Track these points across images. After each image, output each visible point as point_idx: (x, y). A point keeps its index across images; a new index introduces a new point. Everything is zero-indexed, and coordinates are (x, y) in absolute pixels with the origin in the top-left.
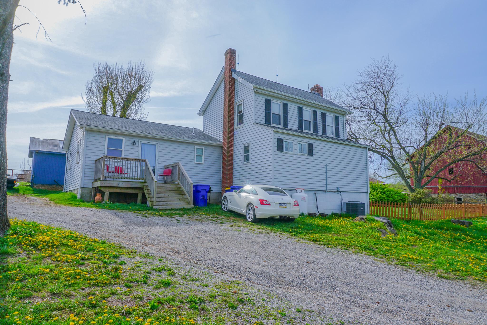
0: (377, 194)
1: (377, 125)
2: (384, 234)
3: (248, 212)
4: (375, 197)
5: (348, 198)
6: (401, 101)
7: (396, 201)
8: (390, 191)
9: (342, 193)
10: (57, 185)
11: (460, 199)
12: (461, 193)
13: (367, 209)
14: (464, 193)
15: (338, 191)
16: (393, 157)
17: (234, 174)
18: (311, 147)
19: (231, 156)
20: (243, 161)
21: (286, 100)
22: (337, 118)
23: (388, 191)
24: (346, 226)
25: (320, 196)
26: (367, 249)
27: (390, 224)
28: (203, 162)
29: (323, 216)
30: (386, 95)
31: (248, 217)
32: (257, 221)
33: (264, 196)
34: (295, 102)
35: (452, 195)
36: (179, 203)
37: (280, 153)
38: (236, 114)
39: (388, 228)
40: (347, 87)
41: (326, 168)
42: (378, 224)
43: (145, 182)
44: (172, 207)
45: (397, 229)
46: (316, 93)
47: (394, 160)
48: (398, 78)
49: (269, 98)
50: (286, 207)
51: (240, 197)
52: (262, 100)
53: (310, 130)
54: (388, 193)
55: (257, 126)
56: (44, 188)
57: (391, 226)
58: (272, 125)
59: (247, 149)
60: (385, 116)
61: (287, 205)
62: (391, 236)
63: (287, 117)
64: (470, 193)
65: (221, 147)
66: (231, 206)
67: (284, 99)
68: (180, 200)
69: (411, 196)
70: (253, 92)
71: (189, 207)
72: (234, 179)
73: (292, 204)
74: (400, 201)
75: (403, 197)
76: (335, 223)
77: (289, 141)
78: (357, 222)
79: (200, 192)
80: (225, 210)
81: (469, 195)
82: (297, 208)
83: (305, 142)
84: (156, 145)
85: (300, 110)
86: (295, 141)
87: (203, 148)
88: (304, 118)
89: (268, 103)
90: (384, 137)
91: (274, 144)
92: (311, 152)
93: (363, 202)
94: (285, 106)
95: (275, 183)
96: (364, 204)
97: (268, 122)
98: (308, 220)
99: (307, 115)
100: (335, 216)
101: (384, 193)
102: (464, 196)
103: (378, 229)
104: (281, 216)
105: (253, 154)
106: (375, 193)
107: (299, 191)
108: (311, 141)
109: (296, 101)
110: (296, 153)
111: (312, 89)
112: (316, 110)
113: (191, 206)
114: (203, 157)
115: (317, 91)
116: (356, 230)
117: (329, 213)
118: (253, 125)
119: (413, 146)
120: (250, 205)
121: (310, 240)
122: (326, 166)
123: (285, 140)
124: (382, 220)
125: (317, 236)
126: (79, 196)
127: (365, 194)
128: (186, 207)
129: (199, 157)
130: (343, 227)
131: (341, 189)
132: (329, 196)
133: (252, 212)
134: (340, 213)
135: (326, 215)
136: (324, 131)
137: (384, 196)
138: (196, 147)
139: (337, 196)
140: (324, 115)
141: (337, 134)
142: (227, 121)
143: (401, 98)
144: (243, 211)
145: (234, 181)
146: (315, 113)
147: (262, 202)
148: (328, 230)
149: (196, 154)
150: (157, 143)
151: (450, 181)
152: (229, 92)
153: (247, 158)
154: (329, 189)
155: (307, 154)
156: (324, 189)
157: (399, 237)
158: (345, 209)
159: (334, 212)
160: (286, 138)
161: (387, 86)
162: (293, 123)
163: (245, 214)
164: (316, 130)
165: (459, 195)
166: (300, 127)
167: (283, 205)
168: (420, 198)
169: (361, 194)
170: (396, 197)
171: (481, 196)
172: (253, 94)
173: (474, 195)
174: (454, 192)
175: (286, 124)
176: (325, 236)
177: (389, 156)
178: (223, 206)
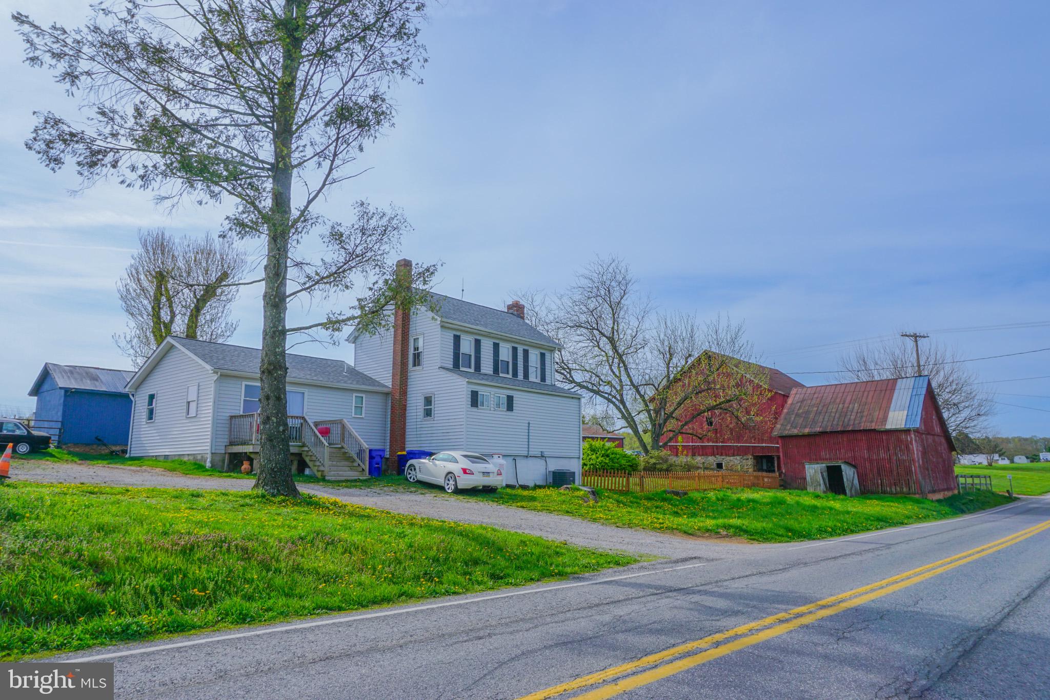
0: (597, 458)
1: (602, 350)
2: (586, 502)
3: (447, 482)
4: (594, 462)
5: (554, 465)
6: (638, 312)
7: (624, 468)
8: (616, 454)
9: (547, 459)
10: (99, 445)
11: (720, 466)
12: (722, 455)
13: (578, 479)
14: (726, 455)
15: (542, 456)
16: (622, 402)
17: (407, 433)
18: (510, 399)
19: (404, 408)
20: (422, 417)
21: (479, 335)
22: (543, 355)
23: (612, 454)
24: (551, 496)
25: (521, 463)
26: (568, 512)
27: (593, 493)
28: (363, 416)
29: (524, 487)
30: (615, 308)
31: (446, 488)
32: (458, 491)
33: (466, 464)
34: (490, 337)
35: (710, 458)
36: (351, 473)
37: (474, 409)
38: (411, 351)
39: (591, 497)
40: (559, 295)
41: (529, 427)
42: (582, 493)
43: (304, 445)
44: (346, 478)
45: (600, 497)
46: (515, 313)
47: (625, 406)
48: (632, 282)
49: (458, 333)
50: (489, 476)
51: (436, 465)
52: (449, 337)
53: (508, 373)
54: (613, 456)
55: (443, 372)
56: (77, 449)
57: (594, 495)
58: (462, 369)
59: (428, 401)
60: (611, 340)
61: (491, 475)
62: (591, 503)
63: (480, 357)
64: (734, 455)
65: (387, 394)
66: (421, 477)
67: (475, 334)
68: (352, 468)
69: (642, 460)
70: (439, 326)
71: (365, 478)
72: (407, 440)
73: (496, 474)
74: (629, 468)
75: (634, 462)
76: (540, 493)
77: (485, 394)
78: (562, 491)
79: (374, 458)
80: (411, 480)
81: (732, 458)
82: (499, 478)
83: (503, 394)
84: (303, 393)
85: (496, 347)
86: (492, 393)
87: (364, 396)
88: (501, 358)
89: (457, 339)
90: (612, 371)
91: (466, 399)
92: (510, 407)
93: (572, 471)
94: (478, 343)
95: (469, 447)
96: (574, 473)
97: (456, 365)
98: (509, 491)
99: (505, 354)
100: (537, 487)
101: (608, 456)
102: (726, 460)
103: (582, 498)
104: (484, 487)
105: (437, 407)
106: (594, 457)
107: (496, 457)
108: (510, 393)
109: (492, 335)
110: (492, 409)
111: (510, 307)
112: (516, 345)
113: (366, 476)
114: (364, 409)
115: (517, 311)
116: (559, 498)
117: (531, 484)
118: (437, 370)
119: (653, 385)
120: (450, 475)
121: (518, 507)
122: (529, 424)
123: (479, 393)
124: (586, 489)
125: (524, 504)
126: (208, 465)
127: (576, 460)
128: (361, 478)
129: (359, 408)
130: (548, 496)
131: (546, 454)
132: (531, 462)
133: (452, 482)
134: (545, 484)
135: (528, 487)
136: (526, 375)
137: (607, 461)
138: (355, 395)
139: (542, 462)
140: (526, 352)
141: (543, 379)
142: (399, 361)
143: (638, 309)
144: (440, 481)
145: (407, 443)
146: (515, 350)
147: (465, 471)
148: (533, 499)
149: (354, 405)
150: (306, 390)
151: (700, 439)
152: (403, 320)
153: (428, 413)
154: (531, 453)
155: (505, 410)
156: (525, 453)
157: (599, 504)
158: (550, 480)
159: (538, 484)
160: (482, 391)
161: (616, 295)
162: (487, 367)
163: (443, 485)
164: (515, 374)
165: (719, 459)
166: (496, 370)
167: (487, 474)
168: (655, 464)
169: (572, 460)
170: (623, 462)
171: (747, 459)
172: (439, 329)
173: (738, 458)
174: (713, 454)
175: (478, 367)
176: (530, 504)
177: (617, 400)
178: (409, 476)
